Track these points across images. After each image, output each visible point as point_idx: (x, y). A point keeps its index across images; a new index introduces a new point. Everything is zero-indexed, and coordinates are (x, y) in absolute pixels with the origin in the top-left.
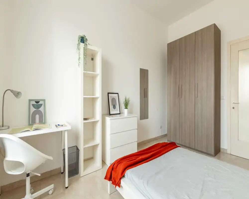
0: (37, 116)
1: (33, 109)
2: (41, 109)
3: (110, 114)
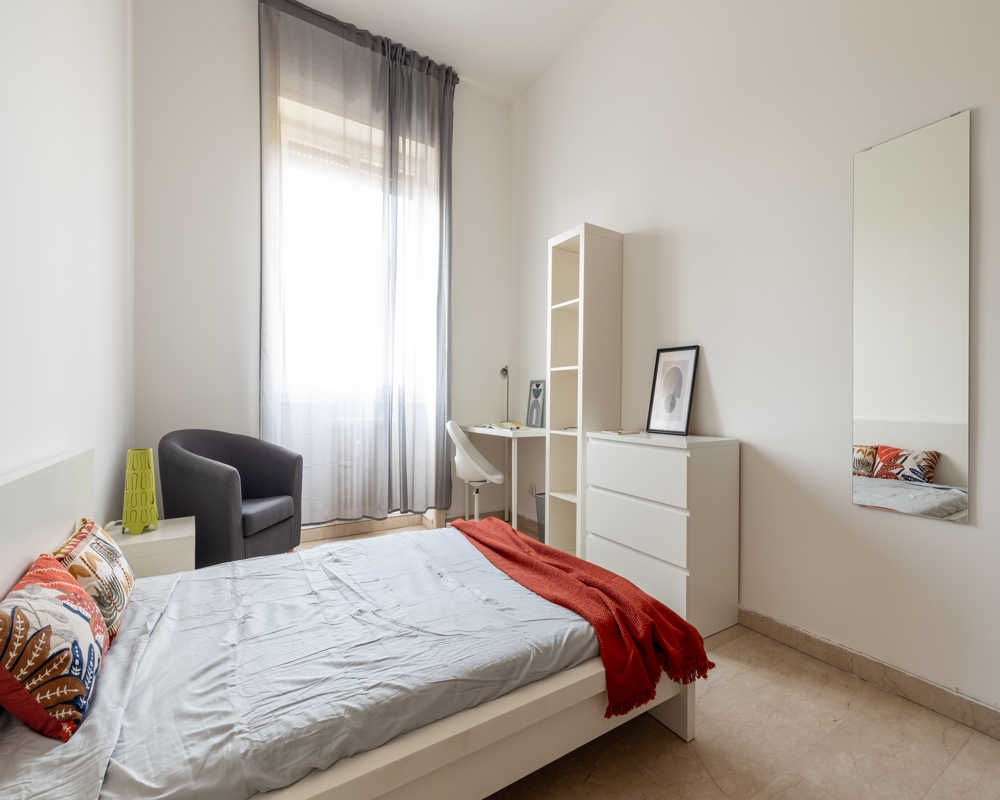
0: (535, 411)
1: (533, 399)
2: (540, 399)
3: (648, 430)
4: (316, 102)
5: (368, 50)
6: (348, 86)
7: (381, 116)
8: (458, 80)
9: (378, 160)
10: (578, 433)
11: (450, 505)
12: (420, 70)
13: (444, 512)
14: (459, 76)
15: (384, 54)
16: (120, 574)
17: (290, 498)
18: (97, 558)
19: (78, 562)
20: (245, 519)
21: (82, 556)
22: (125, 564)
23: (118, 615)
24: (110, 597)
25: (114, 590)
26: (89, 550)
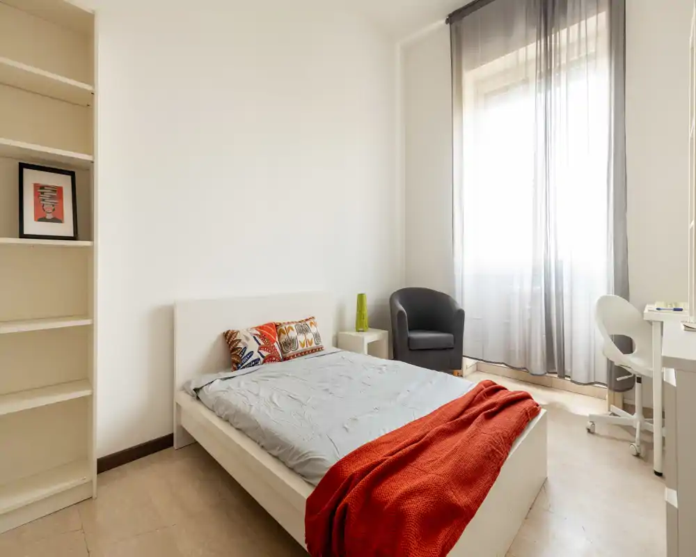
11: (628, 390)
16: (301, 338)
17: (452, 336)
18: (293, 330)
19: (283, 328)
20: (409, 339)
21: (287, 327)
22: (310, 336)
23: (291, 352)
24: (290, 344)
25: (293, 343)
26: (293, 326)
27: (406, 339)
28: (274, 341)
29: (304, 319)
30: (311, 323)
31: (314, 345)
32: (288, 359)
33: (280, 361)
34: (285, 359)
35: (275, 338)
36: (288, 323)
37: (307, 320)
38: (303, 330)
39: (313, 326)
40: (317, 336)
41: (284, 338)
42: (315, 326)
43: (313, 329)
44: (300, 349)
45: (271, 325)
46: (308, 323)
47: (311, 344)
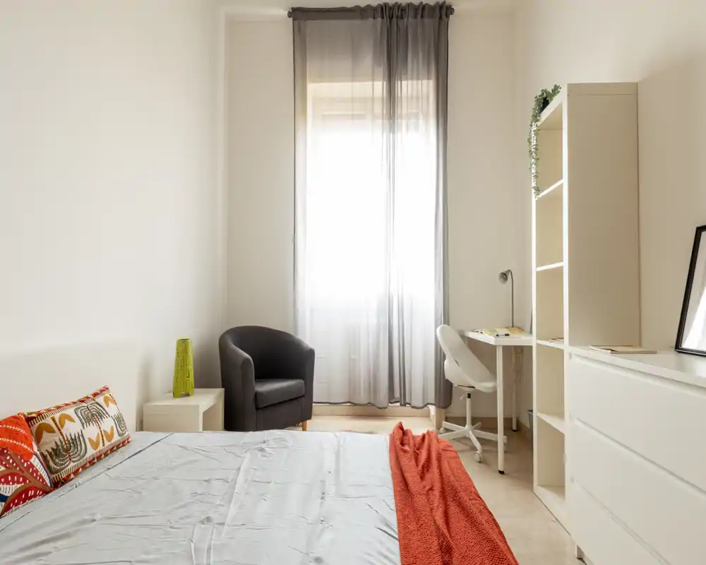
3: (679, 349)
4: (332, 78)
5: (371, 20)
6: (355, 55)
7: (381, 70)
8: (453, 9)
9: (379, 108)
10: (565, 345)
11: (449, 405)
12: (416, 17)
13: (443, 410)
14: (453, 7)
15: (383, 18)
16: (91, 432)
17: (301, 381)
18: (71, 420)
19: (48, 421)
20: (256, 395)
21: (57, 416)
22: (108, 424)
23: (72, 464)
24: (67, 451)
25: (75, 446)
26: (70, 411)
27: (252, 397)
28: (30, 455)
29: (89, 393)
30: (106, 400)
31: (116, 438)
32: (66, 480)
33: (46, 493)
34: (57, 484)
35: (31, 446)
36: (58, 407)
37: (95, 395)
38: (93, 416)
39: (111, 404)
40: (119, 420)
41: (50, 440)
42: (115, 402)
43: (112, 410)
44: (91, 452)
45: (14, 420)
46: (100, 399)
47: (110, 437)
